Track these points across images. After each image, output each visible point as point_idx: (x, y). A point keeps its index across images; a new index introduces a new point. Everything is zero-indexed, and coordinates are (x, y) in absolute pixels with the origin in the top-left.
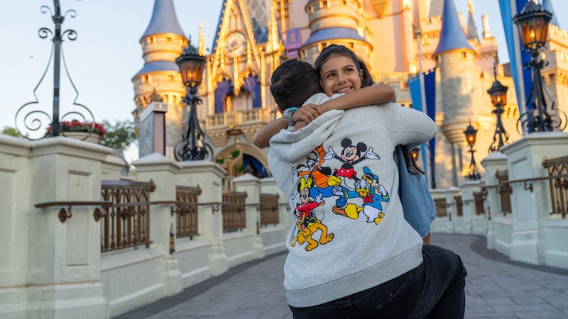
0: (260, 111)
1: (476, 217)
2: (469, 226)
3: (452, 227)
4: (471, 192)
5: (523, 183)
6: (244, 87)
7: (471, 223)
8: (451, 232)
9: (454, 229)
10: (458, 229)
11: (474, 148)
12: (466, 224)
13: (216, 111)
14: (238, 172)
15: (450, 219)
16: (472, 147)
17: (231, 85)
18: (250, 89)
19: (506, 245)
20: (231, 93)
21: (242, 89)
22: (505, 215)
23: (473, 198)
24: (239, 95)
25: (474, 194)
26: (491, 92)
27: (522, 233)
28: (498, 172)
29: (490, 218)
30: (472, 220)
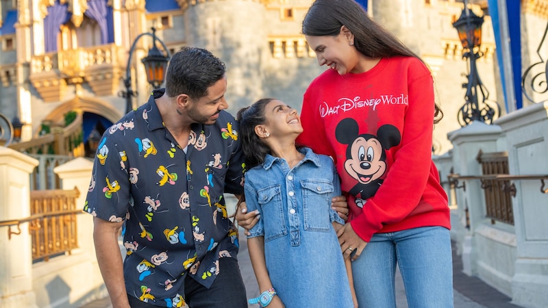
0: (113, 49)
5: (539, 182)
6: (88, 14)
13: (47, 50)
14: (73, 145)
17: (69, 9)
18: (98, 16)
19: (501, 275)
20: (69, 22)
21: (87, 18)
22: (493, 222)
24: (81, 25)
26: (458, 25)
27: (534, 261)
28: (480, 154)
29: (468, 227)
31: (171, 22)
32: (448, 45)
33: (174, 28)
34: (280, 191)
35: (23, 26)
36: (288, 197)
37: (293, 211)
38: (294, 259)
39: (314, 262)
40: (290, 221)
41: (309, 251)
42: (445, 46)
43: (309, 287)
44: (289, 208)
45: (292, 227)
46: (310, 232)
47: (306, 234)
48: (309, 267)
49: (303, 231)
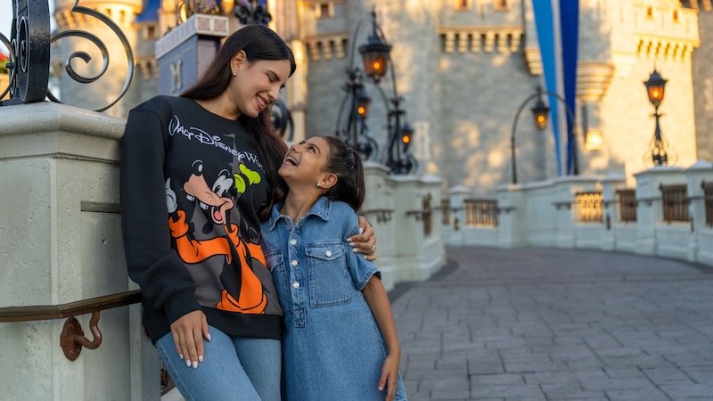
1: (664, 225)
2: (651, 241)
3: (611, 240)
4: (656, 185)
7: (655, 237)
8: (610, 247)
9: (615, 243)
10: (624, 244)
11: (660, 111)
12: (644, 238)
15: (609, 227)
16: (657, 108)
23: (658, 194)
25: (661, 188)
30: (656, 231)
31: (332, 11)
32: (641, 42)
33: (335, 17)
34: (283, 259)
35: (166, 13)
36: (291, 268)
37: (296, 285)
38: (300, 344)
39: (325, 345)
40: (293, 297)
41: (317, 334)
42: (637, 42)
43: (320, 378)
44: (291, 281)
45: (296, 304)
46: (319, 310)
47: (313, 313)
48: (319, 353)
49: (308, 309)
